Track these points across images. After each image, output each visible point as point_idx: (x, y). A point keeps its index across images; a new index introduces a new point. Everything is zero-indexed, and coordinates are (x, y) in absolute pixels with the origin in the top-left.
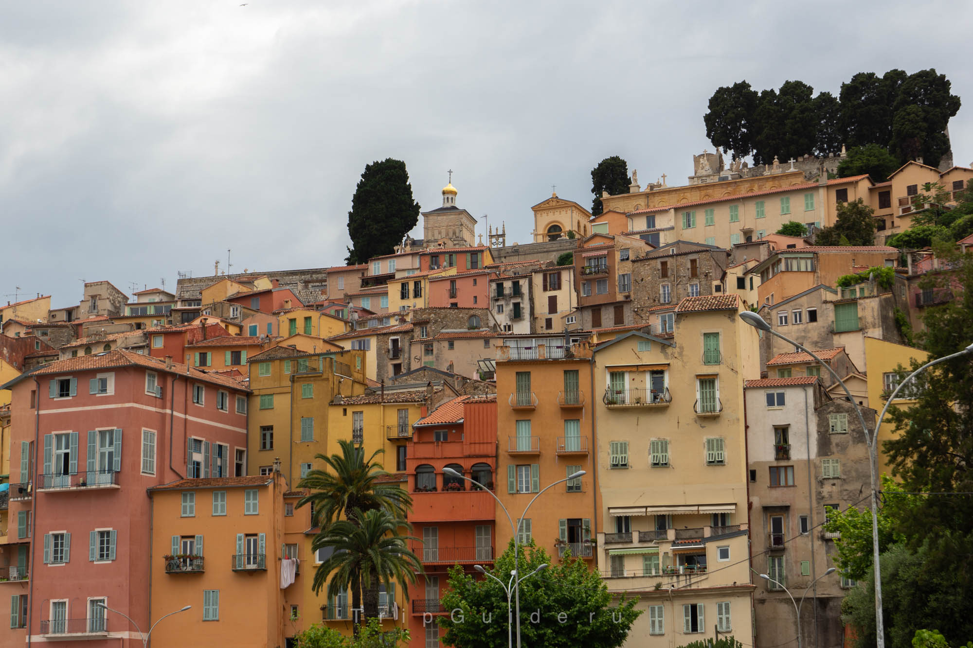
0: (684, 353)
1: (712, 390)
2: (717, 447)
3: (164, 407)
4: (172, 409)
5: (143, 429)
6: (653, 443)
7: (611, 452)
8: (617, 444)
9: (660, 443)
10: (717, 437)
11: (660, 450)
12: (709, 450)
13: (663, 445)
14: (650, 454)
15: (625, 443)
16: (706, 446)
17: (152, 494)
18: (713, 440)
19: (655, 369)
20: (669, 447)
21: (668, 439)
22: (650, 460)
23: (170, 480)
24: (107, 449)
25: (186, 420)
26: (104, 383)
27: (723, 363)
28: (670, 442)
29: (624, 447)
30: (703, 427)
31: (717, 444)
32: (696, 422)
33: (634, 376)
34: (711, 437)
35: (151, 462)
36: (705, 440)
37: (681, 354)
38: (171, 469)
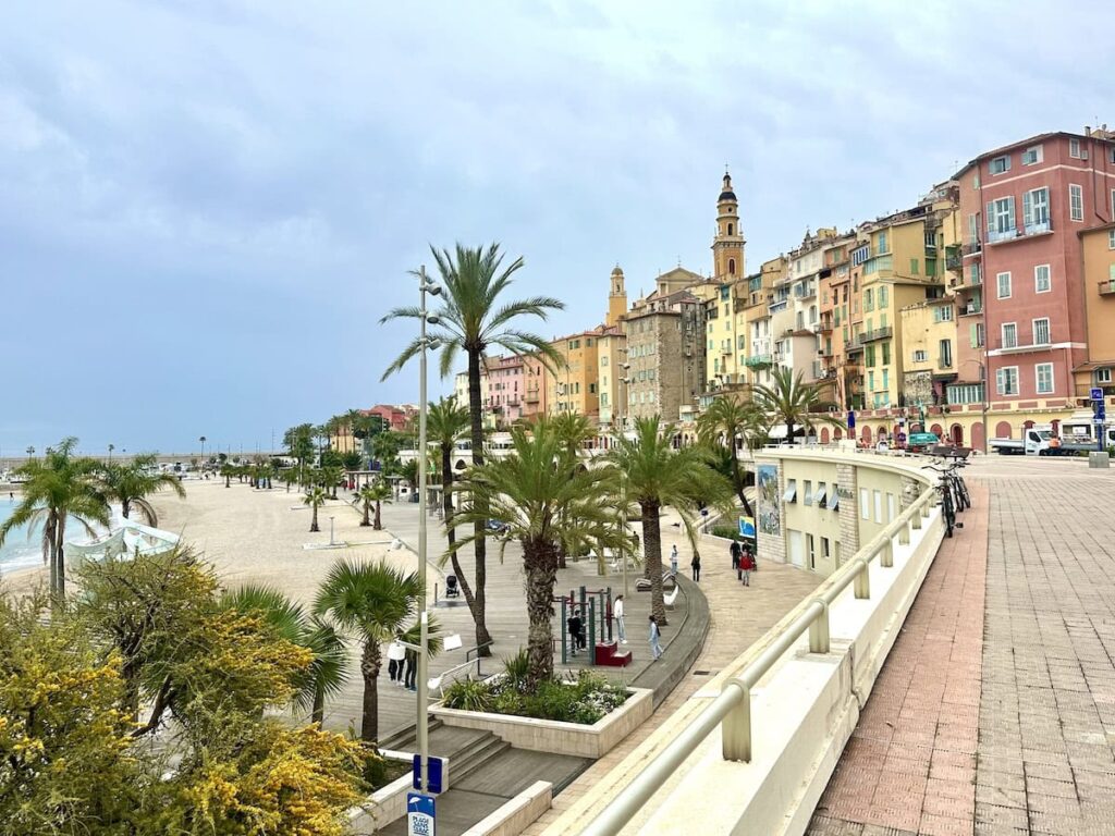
3: (1087, 167)
4: (1093, 167)
5: (1071, 185)
17: (1081, 235)
23: (1096, 224)
24: (1041, 205)
25: (1106, 177)
26: (1034, 154)
35: (1079, 211)
38: (1097, 215)
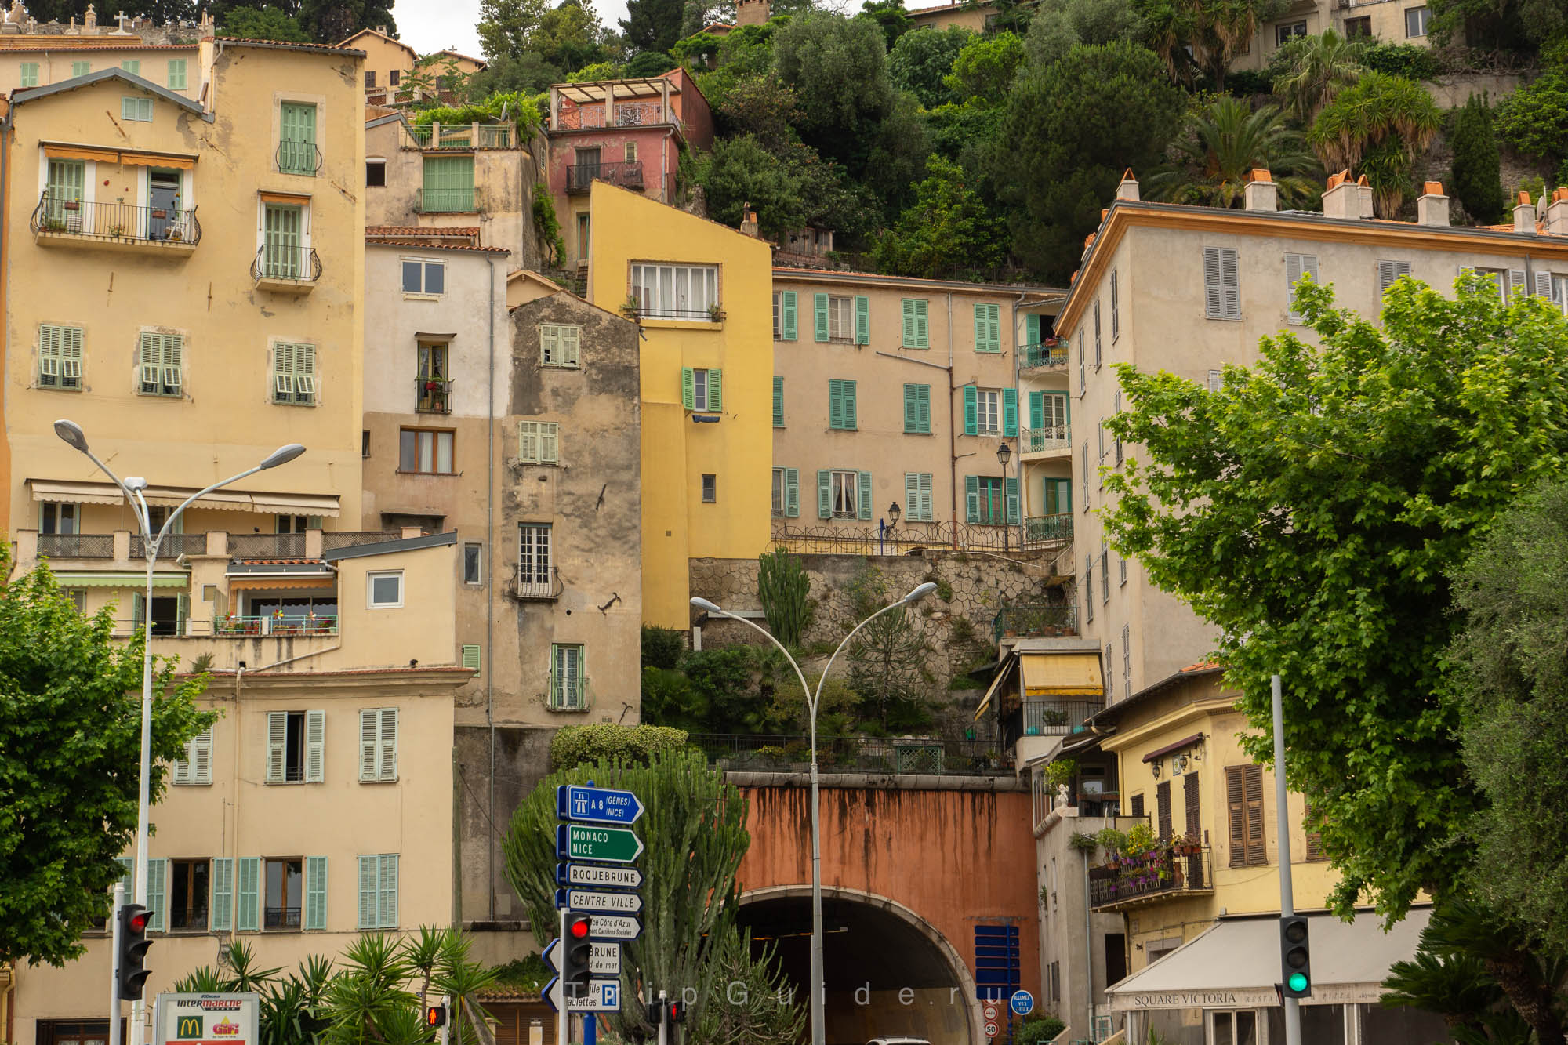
0: (233, 138)
1: (290, 234)
2: (300, 363)
6: (147, 338)
7: (39, 348)
8: (56, 330)
9: (162, 341)
10: (299, 340)
11: (161, 357)
12: (279, 368)
13: (173, 347)
14: (136, 363)
15: (77, 332)
16: (273, 358)
18: (289, 348)
19: (163, 164)
20: (184, 351)
21: (183, 332)
22: (136, 376)
27: (322, 174)
28: (188, 339)
29: (73, 340)
30: (267, 315)
31: (300, 357)
32: (251, 299)
33: (107, 174)
34: (287, 340)
36: (270, 345)
37: (225, 139)
